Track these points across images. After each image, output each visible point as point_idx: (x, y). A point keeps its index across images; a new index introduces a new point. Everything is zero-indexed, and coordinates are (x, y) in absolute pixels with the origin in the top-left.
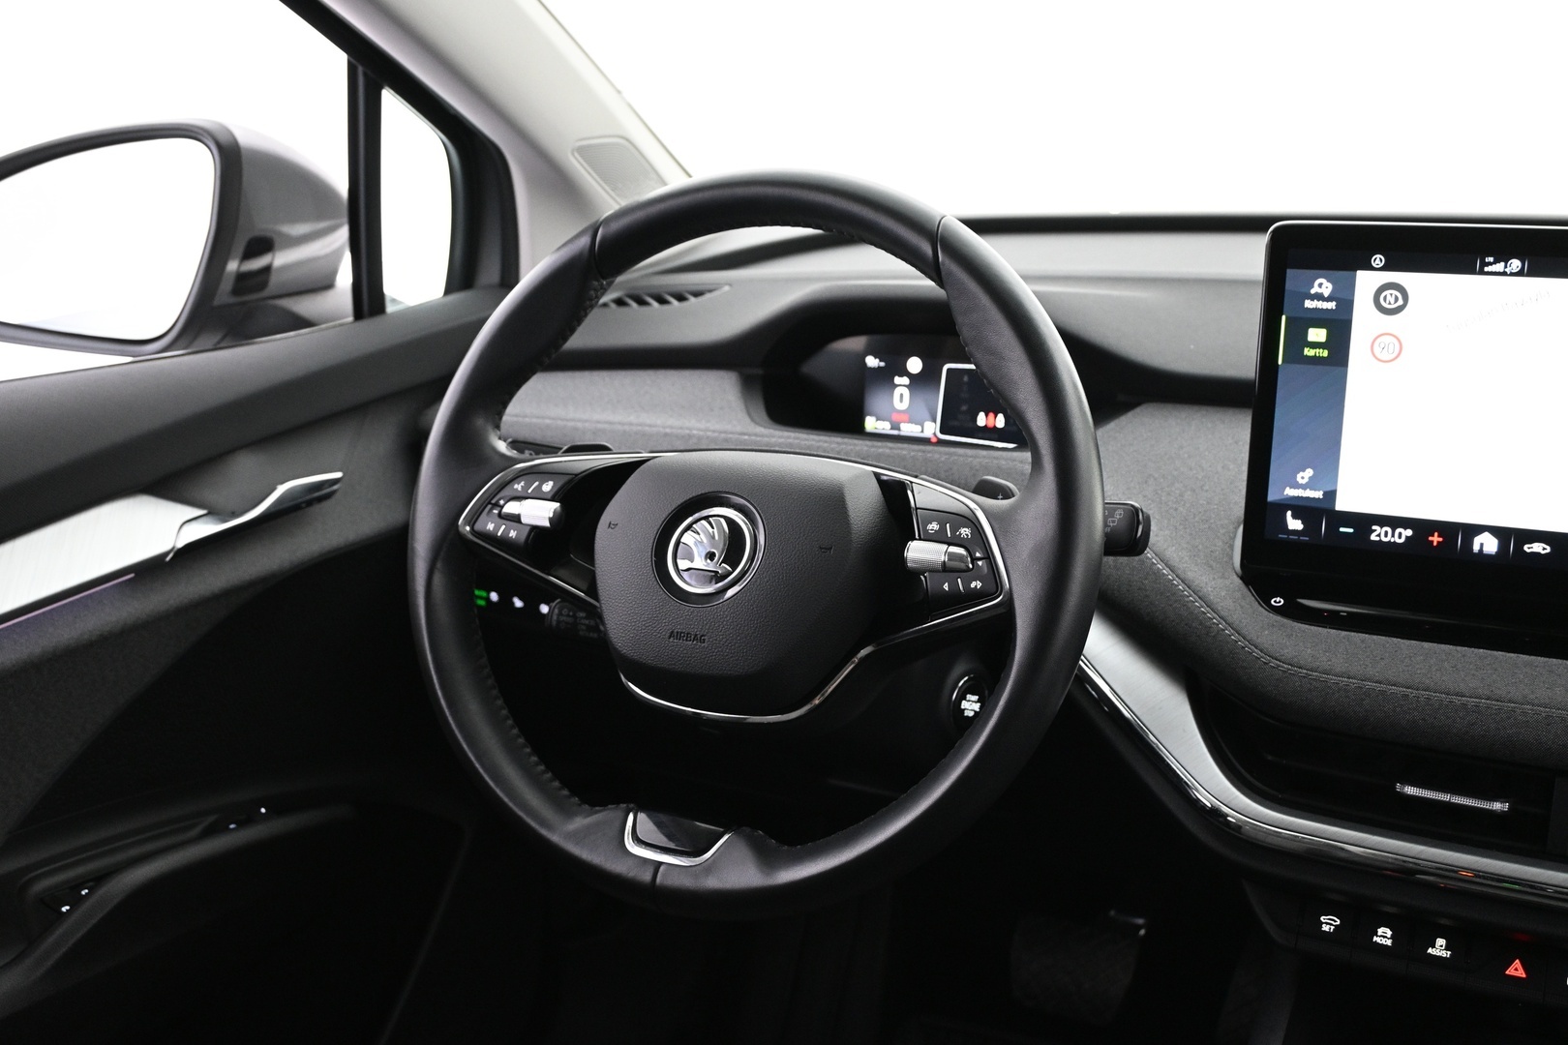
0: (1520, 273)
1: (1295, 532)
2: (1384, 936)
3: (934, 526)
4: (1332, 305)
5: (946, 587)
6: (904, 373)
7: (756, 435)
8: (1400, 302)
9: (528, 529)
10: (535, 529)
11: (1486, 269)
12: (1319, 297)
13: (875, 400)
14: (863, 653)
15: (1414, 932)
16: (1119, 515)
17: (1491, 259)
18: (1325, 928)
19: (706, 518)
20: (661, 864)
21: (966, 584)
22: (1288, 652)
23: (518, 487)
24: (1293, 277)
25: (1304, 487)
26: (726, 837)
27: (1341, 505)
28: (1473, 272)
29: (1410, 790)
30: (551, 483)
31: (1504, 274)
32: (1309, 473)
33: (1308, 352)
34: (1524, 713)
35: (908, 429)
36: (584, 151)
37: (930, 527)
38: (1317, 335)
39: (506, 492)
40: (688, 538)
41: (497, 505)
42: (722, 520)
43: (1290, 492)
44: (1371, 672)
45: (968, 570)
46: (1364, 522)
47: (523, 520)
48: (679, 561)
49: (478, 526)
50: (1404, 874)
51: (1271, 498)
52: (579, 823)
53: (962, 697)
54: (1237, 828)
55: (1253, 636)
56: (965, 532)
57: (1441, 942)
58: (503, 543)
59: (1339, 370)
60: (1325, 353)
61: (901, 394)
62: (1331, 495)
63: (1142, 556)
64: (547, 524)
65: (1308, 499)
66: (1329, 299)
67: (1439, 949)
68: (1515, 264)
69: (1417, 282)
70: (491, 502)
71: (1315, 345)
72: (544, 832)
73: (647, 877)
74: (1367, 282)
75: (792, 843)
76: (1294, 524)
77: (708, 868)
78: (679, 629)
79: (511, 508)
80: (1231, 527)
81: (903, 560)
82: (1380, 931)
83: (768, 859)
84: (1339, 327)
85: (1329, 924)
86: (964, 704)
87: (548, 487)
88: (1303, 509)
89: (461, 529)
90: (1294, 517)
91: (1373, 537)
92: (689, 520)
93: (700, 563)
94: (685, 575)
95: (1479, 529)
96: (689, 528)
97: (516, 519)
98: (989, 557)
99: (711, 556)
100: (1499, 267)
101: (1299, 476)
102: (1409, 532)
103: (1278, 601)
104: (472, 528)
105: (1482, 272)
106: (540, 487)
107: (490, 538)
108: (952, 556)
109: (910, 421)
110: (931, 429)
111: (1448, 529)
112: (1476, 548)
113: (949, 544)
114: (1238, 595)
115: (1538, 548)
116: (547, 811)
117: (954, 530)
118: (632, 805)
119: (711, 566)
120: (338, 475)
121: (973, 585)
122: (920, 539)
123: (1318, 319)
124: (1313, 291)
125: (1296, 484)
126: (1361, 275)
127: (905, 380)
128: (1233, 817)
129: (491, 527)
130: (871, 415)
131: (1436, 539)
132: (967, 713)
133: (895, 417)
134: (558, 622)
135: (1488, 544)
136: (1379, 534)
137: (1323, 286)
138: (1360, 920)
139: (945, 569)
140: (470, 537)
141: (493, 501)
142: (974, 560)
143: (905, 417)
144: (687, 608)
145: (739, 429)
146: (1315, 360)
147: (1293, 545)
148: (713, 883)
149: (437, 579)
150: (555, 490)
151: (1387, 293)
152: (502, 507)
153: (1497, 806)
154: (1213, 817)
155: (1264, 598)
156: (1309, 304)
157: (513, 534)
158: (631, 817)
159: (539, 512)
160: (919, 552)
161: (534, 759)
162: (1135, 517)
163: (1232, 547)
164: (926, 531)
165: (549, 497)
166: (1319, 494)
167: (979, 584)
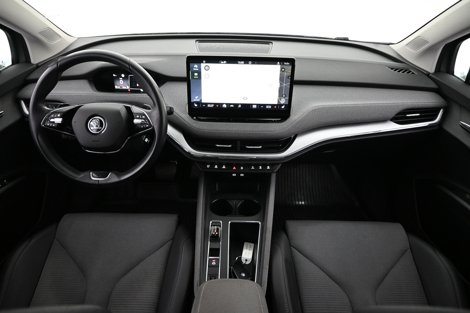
0: (226, 63)
1: (196, 106)
2: (216, 167)
3: (138, 116)
4: (198, 69)
5: (142, 127)
6: (121, 77)
7: (95, 94)
8: (208, 68)
9: (56, 124)
10: (58, 124)
11: (221, 63)
12: (196, 68)
13: (116, 83)
14: (128, 138)
15: (220, 165)
16: (168, 108)
17: (221, 61)
18: (208, 167)
19: (94, 119)
20: (99, 180)
21: (146, 126)
22: (198, 127)
23: (52, 116)
24: (191, 65)
25: (197, 99)
26: (110, 173)
27: (203, 102)
28: (219, 63)
29: (218, 145)
30: (59, 114)
31: (224, 63)
32: (197, 97)
33: (195, 77)
34: (232, 133)
35: (124, 88)
36: (41, 33)
37: (137, 116)
38: (196, 74)
39: (49, 117)
40: (92, 123)
41: (48, 120)
42: (98, 119)
43: (195, 100)
44: (210, 129)
45: (145, 123)
46: (206, 104)
47: (55, 122)
48: (91, 128)
49: (45, 124)
50: (216, 158)
51: (192, 101)
52: (82, 175)
53: (145, 139)
54: (193, 155)
55: (192, 125)
56: (144, 117)
57: (224, 166)
58: (52, 127)
59: (200, 80)
60: (198, 77)
61: (121, 82)
62: (201, 100)
63: (173, 114)
64: (61, 123)
65: (197, 101)
66: (197, 68)
67: (224, 167)
68: (225, 62)
69: (211, 65)
70: (47, 120)
71: (196, 76)
72: (75, 179)
73: (97, 183)
74: (203, 65)
75: (122, 172)
76: (196, 105)
77: (108, 179)
78: (94, 140)
79: (52, 120)
80: (186, 105)
81: (134, 123)
82: (216, 166)
83: (119, 176)
84: (199, 73)
85: (208, 166)
86: (145, 140)
87: (59, 115)
88: (197, 103)
89: (42, 125)
90: (196, 104)
91: (208, 106)
92: (91, 119)
93: (95, 128)
94: (93, 130)
95: (223, 104)
96: (91, 121)
97: (54, 122)
98: (149, 121)
99: (97, 126)
100: (223, 62)
101: (196, 97)
102: (213, 105)
103: (195, 118)
104: (44, 126)
105: (220, 63)
106: (57, 115)
107: (49, 126)
108: (142, 121)
109: (124, 86)
110: (128, 87)
111: (219, 104)
112: (223, 107)
113: (141, 119)
114: (188, 117)
115: (232, 106)
116: (74, 175)
117: (142, 117)
118: (90, 171)
119: (97, 128)
120: (3, 111)
121: (147, 126)
122: (136, 119)
123: (196, 72)
124: (195, 67)
125: (195, 99)
126: (202, 64)
127: (122, 79)
128: (192, 153)
129: (48, 124)
130: (116, 85)
131: (217, 106)
132: (146, 142)
133: (121, 85)
134: (65, 138)
135: (225, 106)
136: (209, 106)
137: (196, 66)
138: (213, 165)
139: (141, 124)
140: (44, 127)
141: (48, 119)
142: (146, 122)
143: (123, 85)
144: (95, 136)
145: (91, 93)
146: (196, 78)
147: (196, 109)
148: (110, 182)
149: (39, 137)
150: (61, 115)
151: (206, 67)
152: (50, 120)
153: (230, 146)
154: (189, 153)
155: (192, 117)
156: (194, 69)
157: (54, 125)
158: (91, 173)
159: (58, 120)
160: (136, 121)
161: (69, 165)
162: (171, 108)
163: (186, 109)
164: (137, 117)
165: (60, 117)
166: (199, 100)
167: (148, 126)
